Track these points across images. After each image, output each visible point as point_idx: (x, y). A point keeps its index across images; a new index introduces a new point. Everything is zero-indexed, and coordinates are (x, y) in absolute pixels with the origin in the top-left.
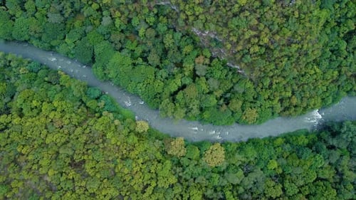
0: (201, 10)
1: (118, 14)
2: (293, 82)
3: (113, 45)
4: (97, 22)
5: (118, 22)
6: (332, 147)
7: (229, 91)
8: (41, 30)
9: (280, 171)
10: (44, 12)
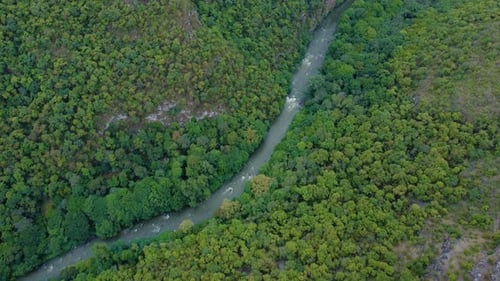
0: (141, 94)
1: (80, 165)
2: (249, 88)
3: (98, 192)
4: (67, 189)
5: (85, 171)
6: (320, 103)
7: (219, 136)
8: (19, 248)
9: (311, 144)
10: (9, 227)
